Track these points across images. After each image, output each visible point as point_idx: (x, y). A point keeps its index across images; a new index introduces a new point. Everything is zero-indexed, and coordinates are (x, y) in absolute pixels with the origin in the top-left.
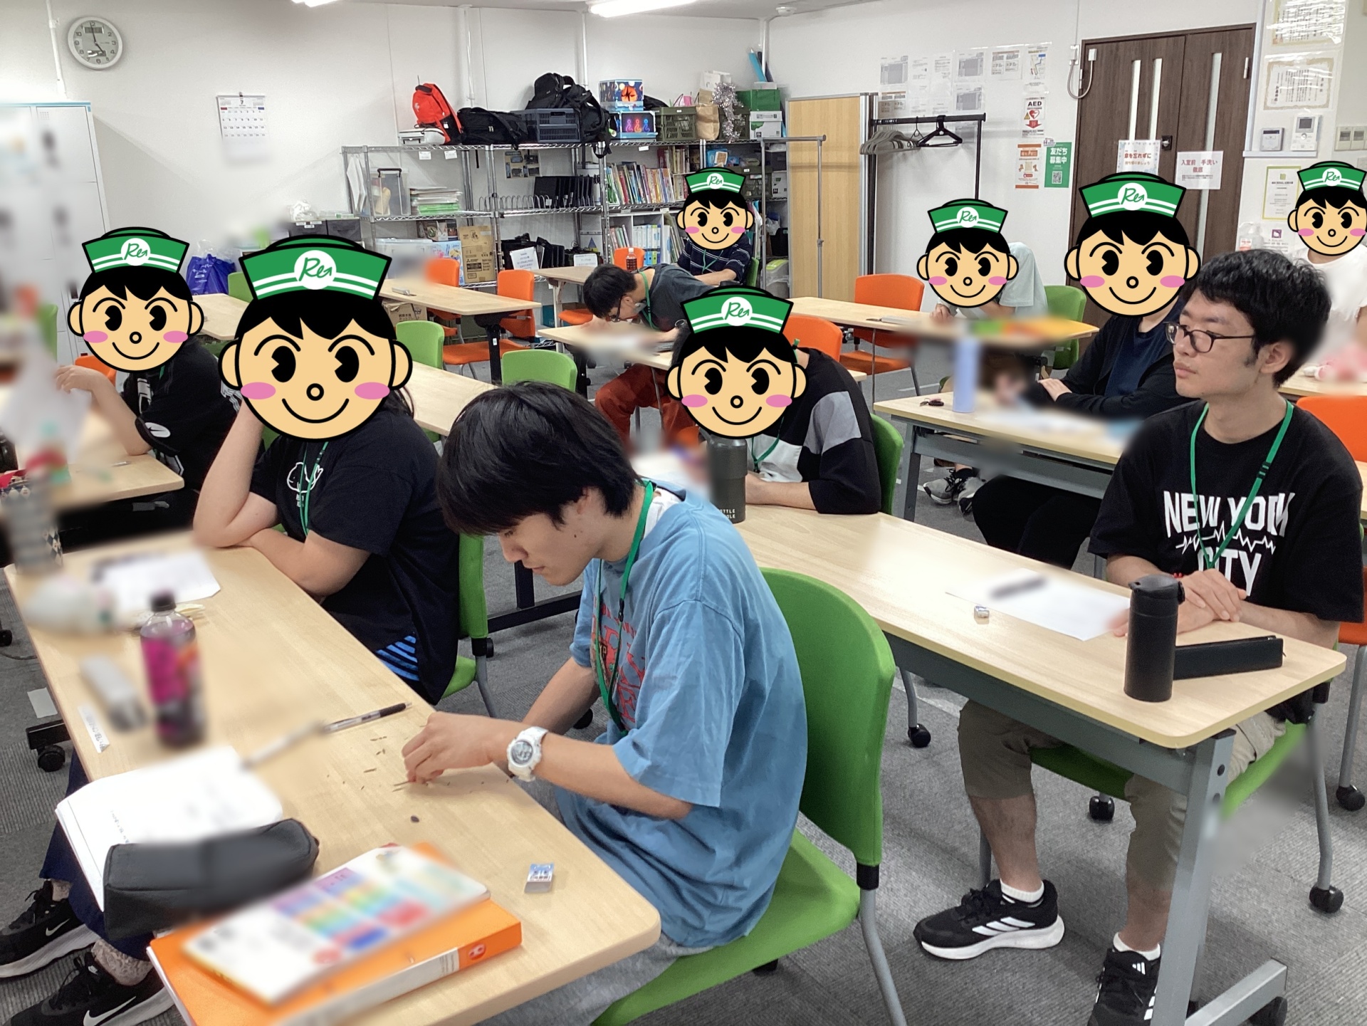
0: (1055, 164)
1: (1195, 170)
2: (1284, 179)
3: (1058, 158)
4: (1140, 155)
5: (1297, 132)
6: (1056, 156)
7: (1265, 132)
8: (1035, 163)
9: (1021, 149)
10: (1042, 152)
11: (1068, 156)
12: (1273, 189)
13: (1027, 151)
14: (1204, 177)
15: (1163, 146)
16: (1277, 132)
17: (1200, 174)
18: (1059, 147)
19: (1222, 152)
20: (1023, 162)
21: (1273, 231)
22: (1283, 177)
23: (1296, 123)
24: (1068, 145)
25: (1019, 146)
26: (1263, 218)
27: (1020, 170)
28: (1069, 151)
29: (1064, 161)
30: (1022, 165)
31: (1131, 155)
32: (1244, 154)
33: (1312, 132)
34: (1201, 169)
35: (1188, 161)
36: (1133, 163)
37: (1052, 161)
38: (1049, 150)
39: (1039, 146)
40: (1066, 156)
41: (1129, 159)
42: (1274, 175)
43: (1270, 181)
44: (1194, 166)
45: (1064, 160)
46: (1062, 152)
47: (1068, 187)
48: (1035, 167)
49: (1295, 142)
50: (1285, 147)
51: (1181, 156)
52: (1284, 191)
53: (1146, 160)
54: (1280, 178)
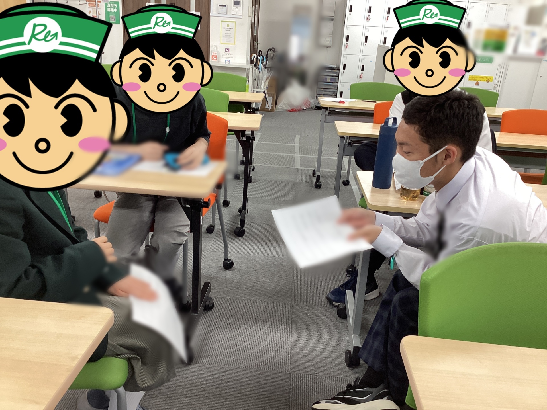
0: (112, 12)
2: (229, 27)
5: (233, 6)
6: (111, 8)
7: (220, 6)
8: (98, 10)
9: (89, 2)
10: (102, 5)
11: (118, 8)
12: (224, 31)
13: (93, 4)
16: (225, 6)
18: (112, 3)
19: (200, 13)
20: (91, 9)
21: (226, 49)
22: (228, 26)
23: (233, 3)
24: (117, 3)
26: (221, 43)
28: (118, 6)
29: (116, 11)
30: (90, 11)
32: (210, 15)
33: (240, 7)
38: (106, 5)
39: (100, 2)
40: (116, 8)
42: (224, 25)
43: (223, 28)
46: (114, 6)
47: (119, 24)
48: (99, 12)
49: (233, 10)
50: (228, 13)
52: (229, 32)
54: (227, 26)
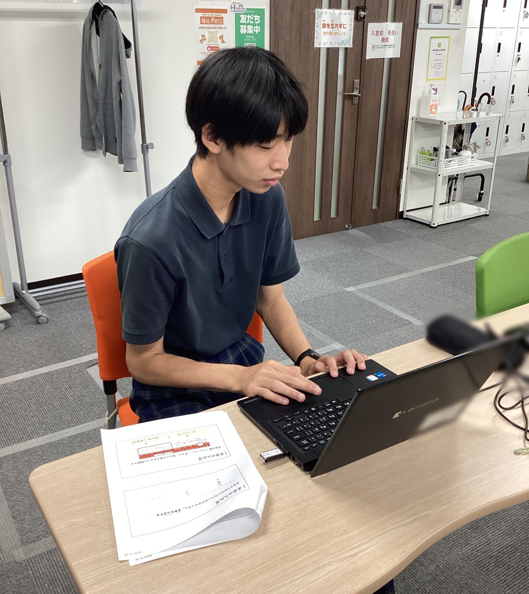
0: (249, 34)
1: (383, 40)
2: (441, 47)
3: (250, 27)
4: (336, 25)
5: (453, 8)
6: (247, 24)
7: (435, 7)
8: (220, 33)
9: (201, 14)
10: (229, 19)
11: (262, 25)
12: (433, 56)
13: (210, 18)
14: (390, 46)
15: (357, 18)
16: (440, 7)
17: (387, 44)
18: (250, 14)
19: (402, 23)
20: (206, 32)
22: (439, 45)
24: (260, 12)
25: (198, 10)
26: (427, 80)
27: (201, 41)
28: (262, 19)
29: (257, 31)
30: (203, 36)
31: (328, 25)
32: (419, 27)
33: (462, 9)
34: (387, 41)
35: (377, 32)
36: (331, 33)
37: (243, 31)
38: (238, 17)
39: (225, 11)
40: (258, 25)
41: (326, 30)
42: (434, 44)
43: (431, 50)
44: (382, 37)
45: (257, 29)
46: (253, 20)
48: (221, 37)
49: (451, 16)
50: (443, 22)
51: (372, 27)
52: (439, 57)
53: (342, 30)
54: (439, 47)
